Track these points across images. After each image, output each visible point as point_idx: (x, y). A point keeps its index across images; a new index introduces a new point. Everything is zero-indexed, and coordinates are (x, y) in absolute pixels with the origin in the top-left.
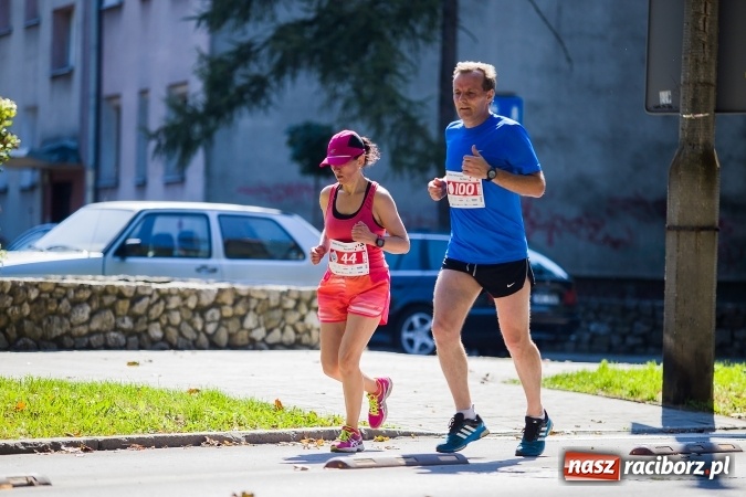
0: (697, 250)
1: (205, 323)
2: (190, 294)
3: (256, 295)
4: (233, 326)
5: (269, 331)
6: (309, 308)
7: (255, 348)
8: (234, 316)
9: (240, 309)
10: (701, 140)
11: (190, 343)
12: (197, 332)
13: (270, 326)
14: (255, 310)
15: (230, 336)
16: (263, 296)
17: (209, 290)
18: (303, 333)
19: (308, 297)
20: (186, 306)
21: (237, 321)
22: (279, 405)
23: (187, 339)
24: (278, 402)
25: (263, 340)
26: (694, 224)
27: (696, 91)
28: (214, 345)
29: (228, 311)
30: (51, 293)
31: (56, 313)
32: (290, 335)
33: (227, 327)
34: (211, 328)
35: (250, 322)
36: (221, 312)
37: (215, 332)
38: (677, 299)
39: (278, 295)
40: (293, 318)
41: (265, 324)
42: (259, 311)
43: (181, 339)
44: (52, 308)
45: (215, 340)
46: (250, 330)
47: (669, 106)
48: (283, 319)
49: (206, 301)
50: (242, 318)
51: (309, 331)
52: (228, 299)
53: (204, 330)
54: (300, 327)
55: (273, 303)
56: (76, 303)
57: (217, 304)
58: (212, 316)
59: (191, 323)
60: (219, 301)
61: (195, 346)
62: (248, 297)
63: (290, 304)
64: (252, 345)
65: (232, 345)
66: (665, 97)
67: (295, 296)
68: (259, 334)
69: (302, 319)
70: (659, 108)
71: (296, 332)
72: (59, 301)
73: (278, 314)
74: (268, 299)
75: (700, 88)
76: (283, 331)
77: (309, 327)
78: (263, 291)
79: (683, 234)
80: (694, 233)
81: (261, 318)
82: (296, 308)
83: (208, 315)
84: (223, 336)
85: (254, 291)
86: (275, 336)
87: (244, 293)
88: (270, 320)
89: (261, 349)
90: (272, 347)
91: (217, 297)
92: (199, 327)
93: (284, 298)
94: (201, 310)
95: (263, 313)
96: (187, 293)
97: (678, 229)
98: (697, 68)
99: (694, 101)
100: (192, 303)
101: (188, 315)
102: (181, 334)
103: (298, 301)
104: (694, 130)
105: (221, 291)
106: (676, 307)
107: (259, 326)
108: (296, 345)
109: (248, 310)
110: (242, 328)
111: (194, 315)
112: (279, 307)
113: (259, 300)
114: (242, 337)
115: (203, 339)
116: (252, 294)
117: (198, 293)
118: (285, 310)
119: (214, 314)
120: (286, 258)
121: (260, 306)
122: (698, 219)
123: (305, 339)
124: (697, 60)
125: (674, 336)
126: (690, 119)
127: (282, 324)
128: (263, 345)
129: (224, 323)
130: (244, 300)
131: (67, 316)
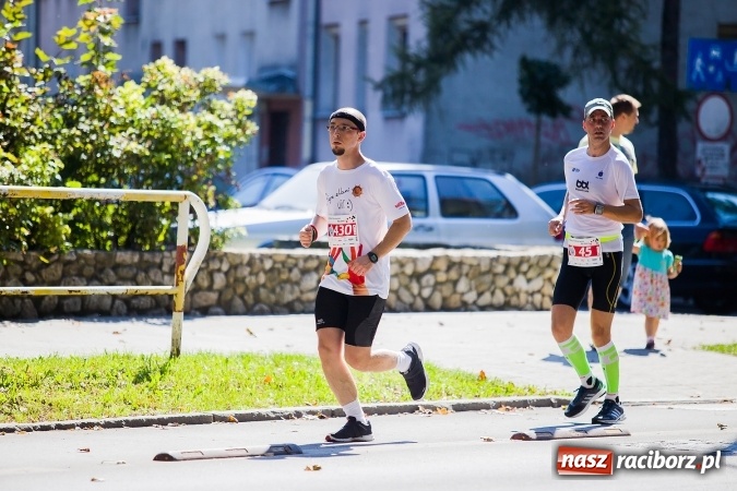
1: (421, 288)
2: (408, 262)
3: (469, 262)
4: (447, 290)
5: (480, 294)
6: (518, 272)
7: (466, 310)
8: (448, 281)
9: (453, 275)
11: (408, 307)
12: (414, 297)
13: (481, 289)
14: (467, 275)
15: (444, 299)
16: (475, 263)
17: (424, 258)
18: (512, 295)
19: (516, 262)
20: (403, 273)
21: (450, 286)
22: (482, 376)
23: (405, 303)
24: (483, 373)
25: (475, 303)
28: (429, 308)
29: (442, 277)
30: (283, 263)
31: (288, 281)
32: (499, 298)
33: (441, 291)
34: (426, 293)
35: (462, 286)
36: (436, 277)
37: (430, 297)
39: (488, 262)
40: (502, 282)
41: (476, 288)
42: (470, 275)
43: (399, 303)
44: (284, 277)
45: (430, 303)
46: (463, 294)
48: (493, 282)
49: (422, 268)
50: (455, 283)
51: (517, 294)
52: (442, 265)
53: (420, 294)
54: (509, 290)
55: (484, 268)
56: (305, 272)
57: (432, 271)
58: (428, 281)
59: (408, 288)
60: (434, 267)
61: (412, 308)
62: (461, 264)
63: (500, 269)
64: (464, 307)
65: (445, 308)
67: (505, 261)
68: (470, 297)
69: (511, 282)
71: (506, 295)
72: (290, 270)
73: (488, 278)
74: (479, 265)
76: (493, 293)
77: (517, 290)
78: (475, 258)
81: (473, 282)
82: (505, 273)
83: (424, 280)
84: (437, 300)
85: (467, 258)
86: (486, 299)
87: (457, 260)
88: (481, 284)
89: (472, 311)
90: (483, 308)
91: (432, 264)
92: (416, 291)
93: (494, 263)
94: (417, 276)
95: (474, 278)
96: (404, 261)
100: (409, 270)
101: (405, 281)
102: (399, 298)
103: (507, 266)
105: (435, 258)
107: (470, 290)
108: (505, 306)
109: (460, 275)
110: (455, 292)
111: (411, 281)
112: (488, 272)
113: (471, 266)
114: (455, 300)
115: (419, 303)
116: (465, 261)
117: (414, 261)
118: (495, 275)
119: (429, 279)
120: (499, 216)
121: (471, 272)
123: (514, 301)
127: (492, 288)
128: (474, 307)
129: (439, 287)
130: (457, 266)
131: (297, 283)
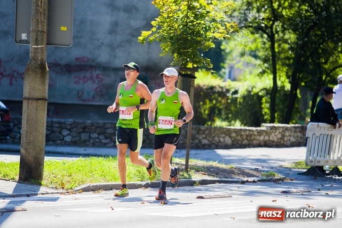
0: (37, 110)
10: (39, 58)
26: (35, 97)
27: (37, 35)
38: (27, 132)
47: (26, 41)
66: (24, 36)
70: (21, 41)
75: (39, 33)
79: (30, 101)
80: (35, 101)
97: (28, 99)
98: (38, 24)
99: (37, 39)
104: (36, 53)
106: (27, 135)
122: (37, 94)
124: (38, 21)
125: (25, 149)
126: (35, 48)
